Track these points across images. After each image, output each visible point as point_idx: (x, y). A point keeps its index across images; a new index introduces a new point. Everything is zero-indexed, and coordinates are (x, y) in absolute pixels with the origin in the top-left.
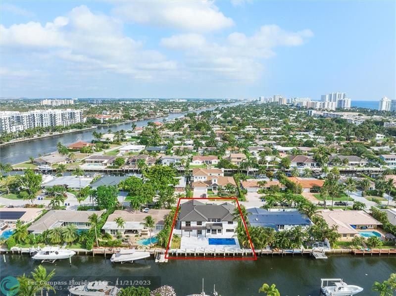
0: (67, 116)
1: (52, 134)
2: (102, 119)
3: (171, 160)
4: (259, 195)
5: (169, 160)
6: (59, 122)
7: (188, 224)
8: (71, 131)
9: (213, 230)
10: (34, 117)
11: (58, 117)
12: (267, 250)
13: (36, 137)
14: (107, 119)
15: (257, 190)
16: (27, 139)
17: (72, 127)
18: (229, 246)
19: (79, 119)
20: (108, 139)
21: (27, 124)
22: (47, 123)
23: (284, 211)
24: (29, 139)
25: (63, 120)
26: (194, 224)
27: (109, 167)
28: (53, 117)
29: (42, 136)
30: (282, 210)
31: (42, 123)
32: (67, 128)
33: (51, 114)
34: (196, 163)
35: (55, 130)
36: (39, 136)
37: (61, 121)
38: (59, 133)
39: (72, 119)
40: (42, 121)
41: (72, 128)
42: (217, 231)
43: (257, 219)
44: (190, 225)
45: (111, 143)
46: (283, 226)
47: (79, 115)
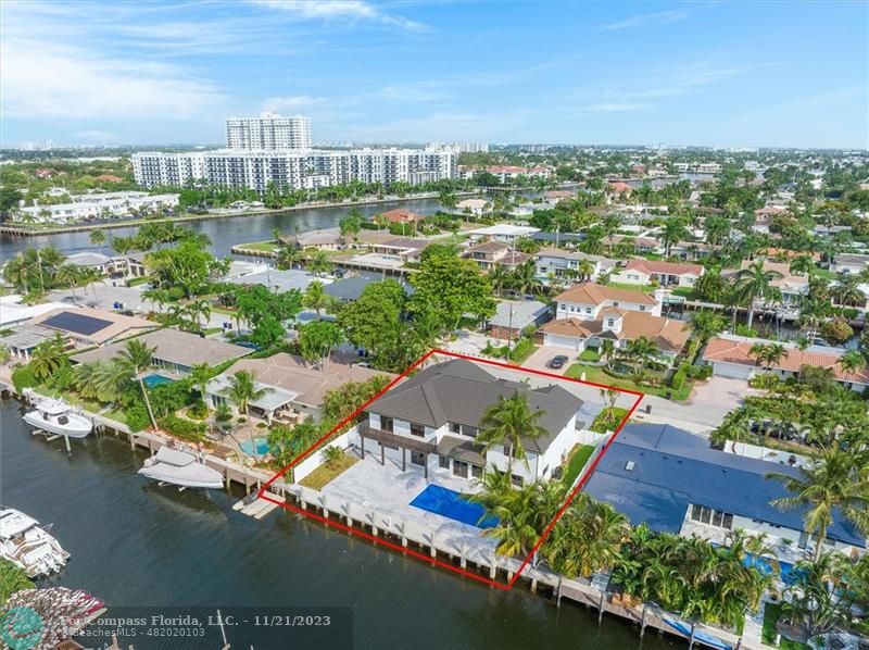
0: (423, 163)
1: (382, 198)
2: (503, 176)
3: (560, 262)
4: (751, 390)
5: (554, 261)
6: (402, 175)
7: (387, 423)
8: (425, 195)
9: (457, 463)
10: (357, 162)
11: (402, 164)
12: (587, 589)
13: (347, 201)
14: (514, 175)
15: (752, 376)
16: (328, 204)
17: (430, 187)
18: (463, 530)
19: (449, 171)
20: (468, 210)
21: (338, 174)
22: (378, 176)
23: (792, 461)
24: (332, 204)
25: (411, 171)
26: (402, 430)
27: (411, 266)
28: (390, 165)
29: (361, 200)
30: (784, 456)
31: (370, 176)
32: (417, 190)
33: (387, 157)
34: (629, 276)
35: (390, 191)
36: (354, 200)
37: (406, 173)
38: (398, 198)
39: (432, 170)
40: (370, 172)
41: (429, 190)
42: (470, 467)
43: (630, 465)
44: (391, 429)
45: (472, 220)
46: (729, 516)
47: (449, 163)
